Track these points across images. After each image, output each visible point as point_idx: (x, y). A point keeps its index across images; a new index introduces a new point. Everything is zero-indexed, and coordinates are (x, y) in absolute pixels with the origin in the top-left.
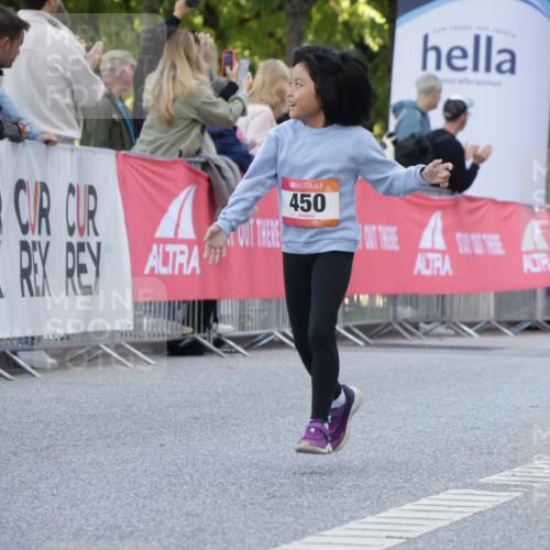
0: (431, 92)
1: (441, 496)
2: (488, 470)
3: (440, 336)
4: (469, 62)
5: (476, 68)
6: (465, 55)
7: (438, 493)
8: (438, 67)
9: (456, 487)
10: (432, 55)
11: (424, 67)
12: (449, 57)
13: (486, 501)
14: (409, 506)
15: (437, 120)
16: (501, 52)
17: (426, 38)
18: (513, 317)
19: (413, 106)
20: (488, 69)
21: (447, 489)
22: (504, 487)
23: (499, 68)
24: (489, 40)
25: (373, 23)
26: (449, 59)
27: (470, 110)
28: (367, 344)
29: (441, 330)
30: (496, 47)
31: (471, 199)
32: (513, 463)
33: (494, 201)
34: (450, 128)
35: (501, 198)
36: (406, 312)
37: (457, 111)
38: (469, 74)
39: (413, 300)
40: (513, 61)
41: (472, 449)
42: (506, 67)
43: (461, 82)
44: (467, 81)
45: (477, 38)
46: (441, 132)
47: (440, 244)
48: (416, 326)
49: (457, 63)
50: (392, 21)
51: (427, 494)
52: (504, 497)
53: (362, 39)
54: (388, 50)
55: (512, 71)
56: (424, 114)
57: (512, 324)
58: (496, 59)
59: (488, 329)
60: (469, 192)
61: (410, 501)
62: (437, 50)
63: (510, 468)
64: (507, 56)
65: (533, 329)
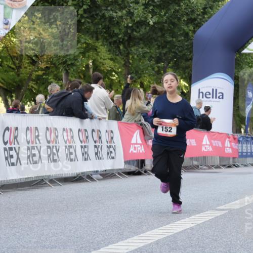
0: (200, 104)
1: (206, 212)
2: (218, 205)
3: (205, 169)
4: (211, 96)
5: (213, 98)
6: (210, 94)
7: (205, 211)
8: (203, 97)
9: (210, 210)
10: (201, 94)
11: (199, 97)
12: (206, 95)
13: (218, 214)
14: (197, 215)
15: (202, 111)
16: (219, 93)
17: (199, 90)
18: (224, 164)
20: (216, 98)
21: (208, 210)
22: (223, 210)
23: (219, 98)
24: (216, 90)
25: (185, 87)
26: (205, 95)
27: (212, 108)
28: (185, 171)
29: (205, 167)
30: (218, 92)
31: (212, 132)
32: (225, 203)
33: (218, 133)
34: (207, 113)
35: (220, 132)
36: (195, 163)
37: (208, 109)
38: (211, 99)
39: (197, 159)
40: (223, 95)
41: (214, 199)
42: (221, 97)
43: (209, 101)
44: (211, 101)
45: (213, 90)
46: (204, 115)
48: (198, 166)
49: (208, 96)
50: (190, 85)
52: (223, 213)
53: (182, 90)
54: (189, 93)
55: (223, 98)
56: (199, 110)
57: (224, 166)
58: (218, 95)
59: (218, 167)
60: (211, 130)
61: (197, 214)
62: (202, 93)
63: (224, 204)
64: (221, 94)
65: (229, 167)
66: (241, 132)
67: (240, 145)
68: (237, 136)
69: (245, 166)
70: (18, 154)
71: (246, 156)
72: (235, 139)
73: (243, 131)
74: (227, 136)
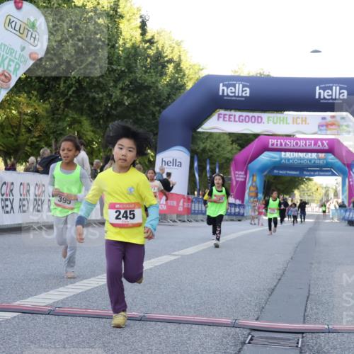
0: (162, 170)
2: (175, 251)
5: (173, 165)
6: (171, 163)
7: (162, 256)
8: (165, 165)
10: (164, 163)
11: (162, 165)
12: (167, 163)
13: (173, 258)
15: (165, 176)
16: (178, 162)
17: (162, 159)
19: (159, 173)
20: (176, 166)
21: (165, 255)
22: (176, 255)
24: (176, 160)
25: (152, 156)
32: (179, 250)
33: (176, 194)
34: (168, 178)
35: (178, 193)
37: (169, 175)
42: (179, 165)
44: (171, 168)
45: (173, 159)
46: (166, 179)
47: (164, 202)
49: (169, 164)
50: (155, 155)
51: (160, 256)
52: (176, 257)
53: (149, 158)
54: (154, 161)
55: (181, 166)
56: (162, 175)
57: (180, 220)
58: (177, 164)
59: (174, 221)
61: (156, 258)
62: (165, 161)
64: (180, 163)
65: (184, 221)
66: (194, 194)
67: (193, 205)
68: (191, 197)
69: (197, 221)
70: (12, 204)
71: (198, 214)
72: (189, 199)
73: (196, 193)
74: (183, 196)
